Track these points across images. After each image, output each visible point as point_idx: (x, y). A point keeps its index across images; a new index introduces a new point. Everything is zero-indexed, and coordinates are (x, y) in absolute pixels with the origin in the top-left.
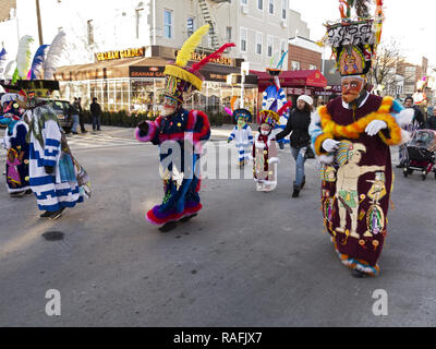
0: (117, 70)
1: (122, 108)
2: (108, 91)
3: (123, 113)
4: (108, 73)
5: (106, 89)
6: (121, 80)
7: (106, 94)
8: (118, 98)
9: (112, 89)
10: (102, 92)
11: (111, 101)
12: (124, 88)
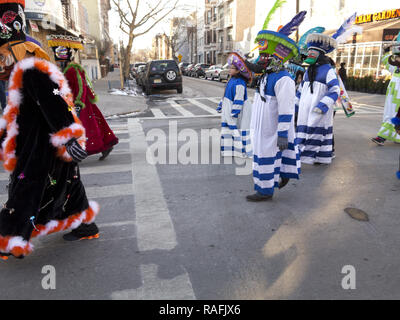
0: (369, 34)
1: (369, 73)
2: (356, 56)
3: (369, 79)
4: (358, 38)
5: (353, 54)
6: (372, 44)
7: (352, 60)
8: (366, 62)
9: (360, 54)
10: (349, 56)
11: (358, 66)
12: (374, 53)
